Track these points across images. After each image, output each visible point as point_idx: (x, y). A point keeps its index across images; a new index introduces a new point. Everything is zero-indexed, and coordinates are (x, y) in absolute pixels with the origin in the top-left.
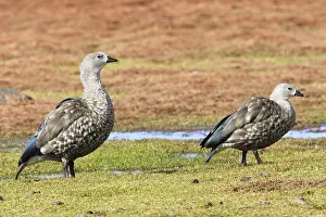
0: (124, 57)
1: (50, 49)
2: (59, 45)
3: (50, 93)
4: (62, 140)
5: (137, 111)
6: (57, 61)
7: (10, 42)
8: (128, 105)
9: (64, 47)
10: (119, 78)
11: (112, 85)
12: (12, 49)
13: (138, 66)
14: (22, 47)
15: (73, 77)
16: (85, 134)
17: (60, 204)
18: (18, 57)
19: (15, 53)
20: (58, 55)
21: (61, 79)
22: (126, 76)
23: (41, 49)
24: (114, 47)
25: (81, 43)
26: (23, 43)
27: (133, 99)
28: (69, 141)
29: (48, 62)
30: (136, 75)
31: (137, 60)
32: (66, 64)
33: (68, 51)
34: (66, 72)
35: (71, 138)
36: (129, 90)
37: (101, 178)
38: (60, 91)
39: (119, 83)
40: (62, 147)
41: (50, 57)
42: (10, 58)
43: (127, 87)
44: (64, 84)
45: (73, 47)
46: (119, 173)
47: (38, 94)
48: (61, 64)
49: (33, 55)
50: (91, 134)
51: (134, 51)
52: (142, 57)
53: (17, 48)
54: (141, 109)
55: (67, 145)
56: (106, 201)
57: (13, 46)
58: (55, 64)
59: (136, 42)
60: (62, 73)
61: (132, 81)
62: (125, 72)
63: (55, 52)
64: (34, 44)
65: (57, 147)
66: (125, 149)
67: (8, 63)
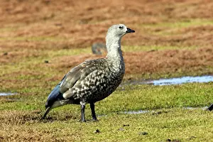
0: (194, 17)
1: (135, 12)
2: (142, 8)
3: (136, 47)
4: (80, 87)
5: (204, 60)
6: (141, 21)
7: (104, 7)
8: (198, 55)
9: (147, 10)
10: (190, 34)
11: (185, 40)
12: (105, 13)
13: (205, 24)
14: (113, 11)
15: (154, 33)
16: (98, 83)
17: (145, 134)
18: (110, 19)
19: (108, 15)
20: (143, 17)
21: (144, 36)
22: (195, 33)
23: (128, 12)
24: (186, 10)
25: (160, 7)
26: (114, 8)
27: (201, 50)
28: (85, 88)
29: (134, 23)
30: (203, 32)
31: (204, 19)
32: (149, 23)
33: (150, 14)
34: (148, 29)
35: (87, 85)
36: (199, 43)
37: (178, 113)
38: (144, 45)
39: (190, 38)
40: (80, 92)
41: (136, 18)
42: (104, 19)
43: (196, 41)
44: (147, 40)
45: (154, 10)
46: (191, 109)
47: (126, 47)
48: (144, 23)
49: (122, 17)
50: (102, 84)
51: (202, 13)
52: (208, 17)
53: (109, 12)
54: (207, 58)
55: (84, 92)
56: (181, 131)
57: (106, 9)
58: (140, 24)
59: (203, 6)
60: (146, 31)
61: (200, 36)
62: (195, 30)
63: (139, 15)
64: (123, 8)
65: (76, 93)
66: (196, 89)
67: (103, 23)
